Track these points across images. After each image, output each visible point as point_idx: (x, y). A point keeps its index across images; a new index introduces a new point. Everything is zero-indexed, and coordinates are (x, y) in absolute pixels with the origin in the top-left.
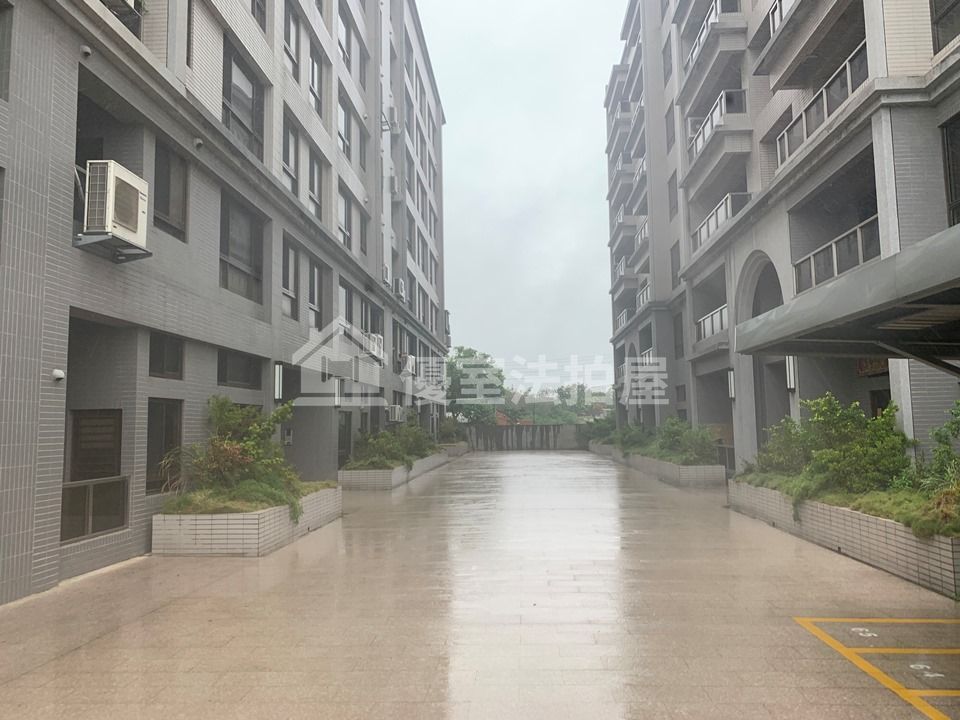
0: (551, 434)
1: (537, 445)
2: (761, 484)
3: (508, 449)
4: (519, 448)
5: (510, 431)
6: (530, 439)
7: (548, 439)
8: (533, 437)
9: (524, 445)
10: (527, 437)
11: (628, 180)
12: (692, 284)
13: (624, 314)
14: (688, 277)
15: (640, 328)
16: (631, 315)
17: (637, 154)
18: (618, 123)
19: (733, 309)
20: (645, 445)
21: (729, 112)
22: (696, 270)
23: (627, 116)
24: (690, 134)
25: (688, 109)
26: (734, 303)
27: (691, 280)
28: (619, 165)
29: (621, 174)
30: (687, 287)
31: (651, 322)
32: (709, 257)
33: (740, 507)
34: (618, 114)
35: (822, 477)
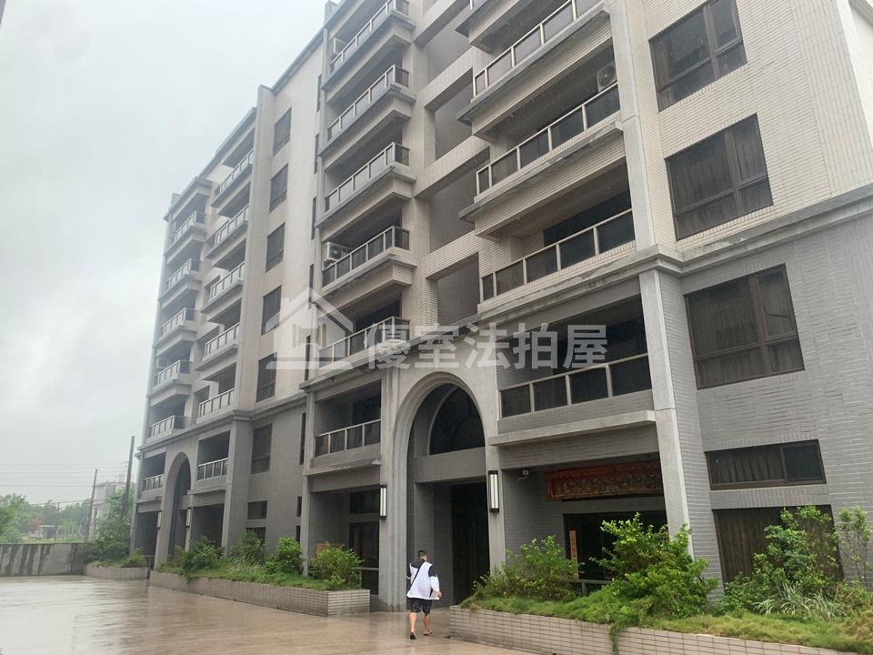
8: (12, 559)
11: (195, 288)
12: (316, 397)
13: (170, 421)
14: (313, 389)
15: (203, 437)
16: (179, 424)
17: (221, 265)
18: (191, 231)
19: (393, 426)
20: (217, 568)
21: (396, 245)
22: (330, 383)
23: (200, 225)
24: (328, 257)
25: (329, 235)
26: (394, 421)
27: (316, 392)
28: (186, 269)
29: (187, 279)
30: (305, 398)
31: (229, 433)
32: (359, 373)
33: (476, 638)
34: (191, 222)
35: (647, 601)
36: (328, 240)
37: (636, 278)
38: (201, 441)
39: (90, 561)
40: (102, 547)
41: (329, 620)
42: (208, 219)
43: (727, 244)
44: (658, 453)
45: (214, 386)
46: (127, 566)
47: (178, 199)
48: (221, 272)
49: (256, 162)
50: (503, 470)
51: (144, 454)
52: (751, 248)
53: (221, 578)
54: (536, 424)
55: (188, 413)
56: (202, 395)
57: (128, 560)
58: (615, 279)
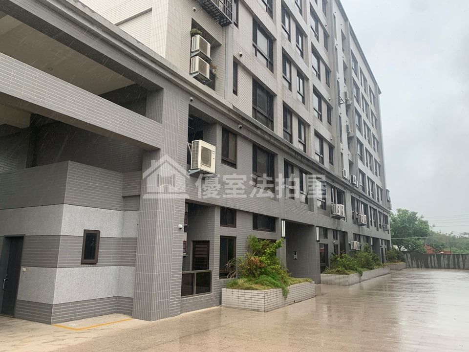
0: (461, 259)
1: (452, 266)
3: (432, 268)
4: (440, 267)
5: (432, 257)
7: (458, 262)
9: (443, 266)
10: (444, 261)
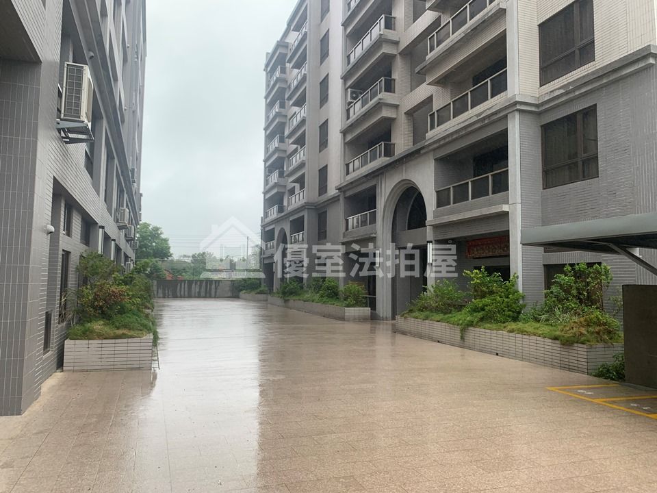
0: (213, 286)
1: (203, 294)
2: (427, 318)
3: (181, 297)
4: (190, 296)
5: (183, 284)
6: (197, 290)
7: (210, 289)
8: (200, 288)
9: (193, 294)
10: (195, 289)
11: (283, 120)
12: (344, 195)
13: (275, 208)
14: (343, 190)
15: (291, 218)
16: (281, 210)
17: (295, 104)
18: (278, 80)
19: (382, 213)
20: (299, 295)
21: (385, 91)
22: (350, 186)
23: (283, 76)
24: (349, 100)
25: (349, 83)
26: (382, 210)
27: (344, 192)
28: (277, 108)
29: (278, 115)
30: (339, 196)
31: (303, 216)
32: (364, 179)
33: (406, 332)
34: (277, 74)
35: (480, 315)
36: (350, 87)
37: (506, 116)
38: (291, 221)
39: (241, 290)
40: (246, 283)
41: (346, 322)
42: (288, 71)
43: (562, 91)
44: (509, 231)
45: (297, 186)
46: (258, 293)
47: (269, 56)
48: (296, 109)
49: (309, 29)
50: (435, 241)
51: (264, 228)
52: (577, 93)
53: (299, 300)
54: (452, 213)
55: (285, 203)
56: (292, 192)
57: (258, 291)
58: (495, 118)
